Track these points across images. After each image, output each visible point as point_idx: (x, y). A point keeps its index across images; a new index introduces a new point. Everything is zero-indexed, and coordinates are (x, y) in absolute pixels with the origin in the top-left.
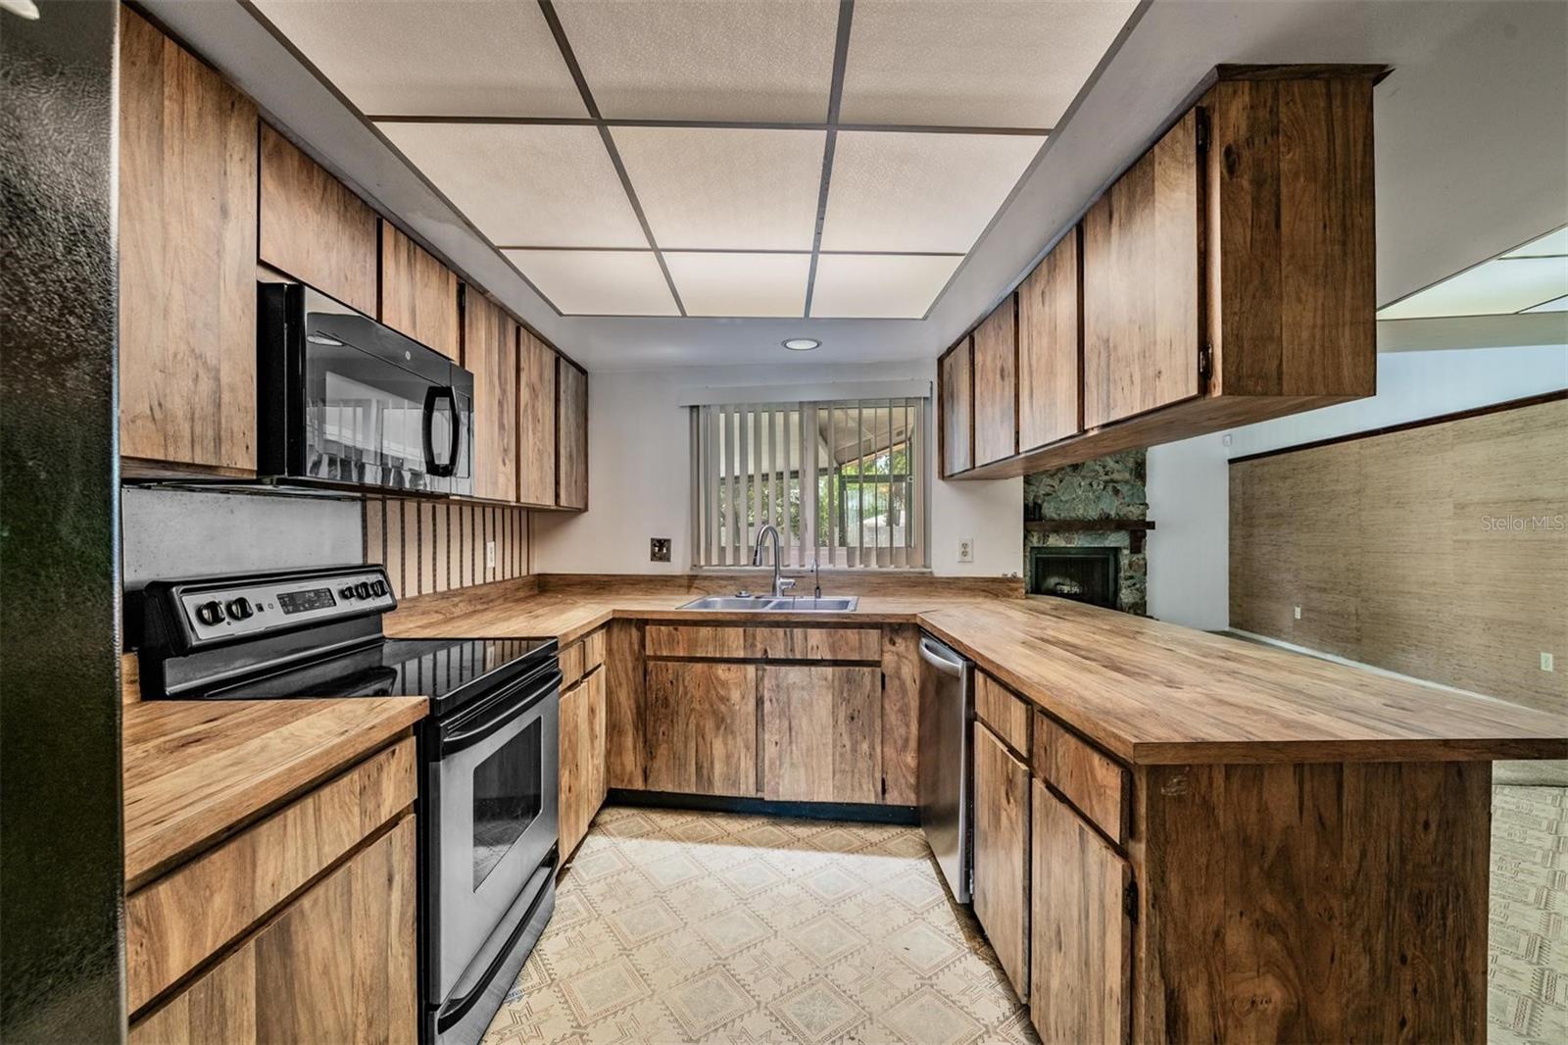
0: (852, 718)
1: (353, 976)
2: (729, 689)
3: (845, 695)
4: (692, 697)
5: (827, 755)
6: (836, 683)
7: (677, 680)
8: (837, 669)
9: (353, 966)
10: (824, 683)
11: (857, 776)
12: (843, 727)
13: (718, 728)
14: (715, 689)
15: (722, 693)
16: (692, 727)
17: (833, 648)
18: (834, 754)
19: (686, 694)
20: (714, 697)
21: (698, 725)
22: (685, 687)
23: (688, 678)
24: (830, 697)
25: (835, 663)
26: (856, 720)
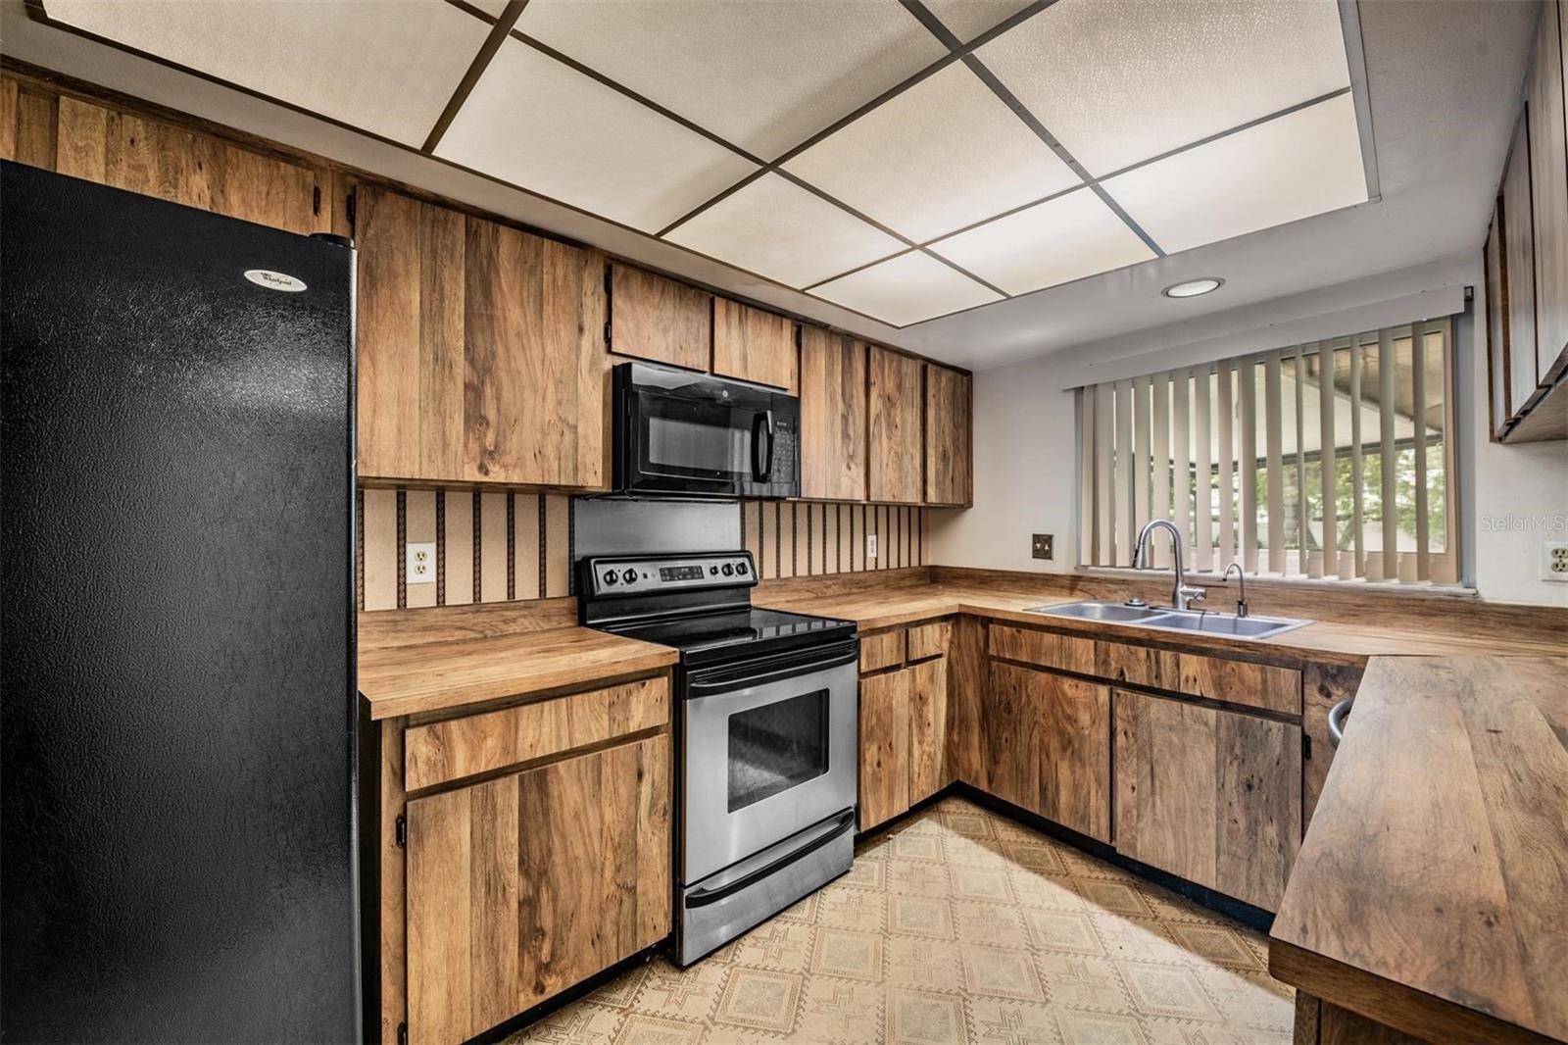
0: (1250, 787)
1: (602, 830)
2: (1076, 708)
3: (1237, 751)
4: (1035, 708)
5: (1208, 825)
6: (1223, 732)
7: (1020, 686)
8: (1225, 715)
9: (602, 823)
10: (1203, 728)
11: (1256, 869)
12: (1233, 794)
13: (1064, 750)
14: (1061, 705)
15: (1069, 711)
16: (1035, 740)
17: (1218, 684)
18: (1218, 827)
19: (1029, 704)
20: (1060, 713)
21: (1041, 741)
22: (1028, 696)
23: (1030, 687)
24: (1214, 749)
25: (1223, 705)
26: (1255, 790)
